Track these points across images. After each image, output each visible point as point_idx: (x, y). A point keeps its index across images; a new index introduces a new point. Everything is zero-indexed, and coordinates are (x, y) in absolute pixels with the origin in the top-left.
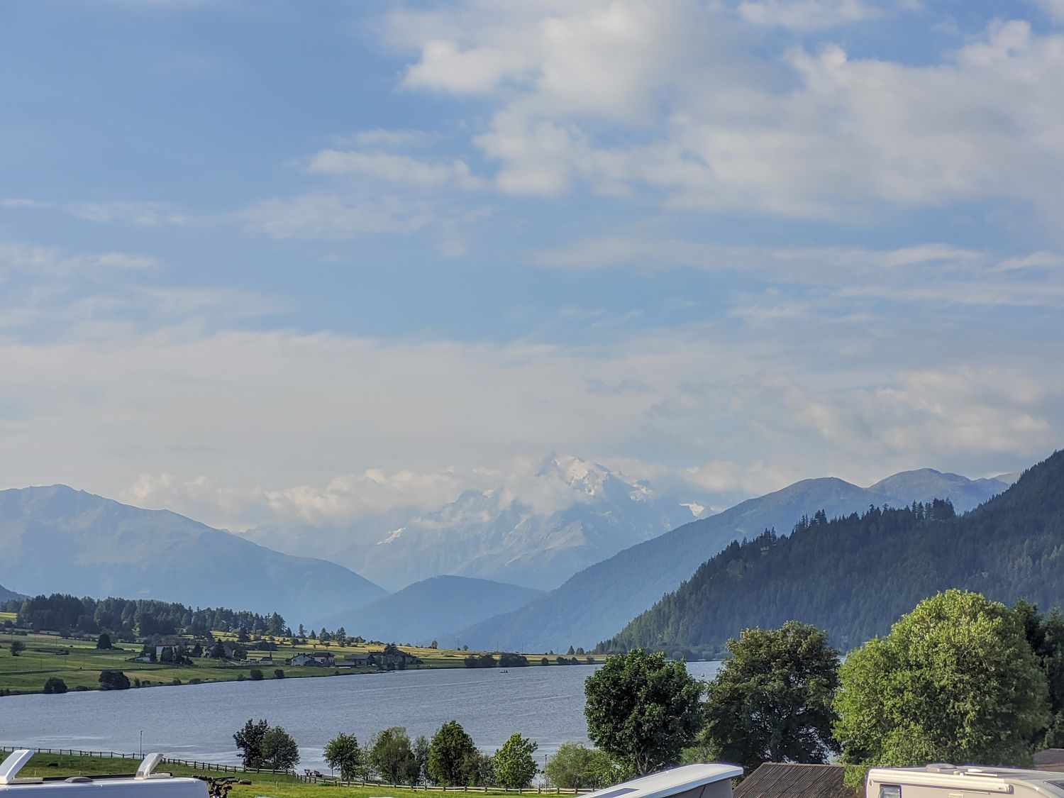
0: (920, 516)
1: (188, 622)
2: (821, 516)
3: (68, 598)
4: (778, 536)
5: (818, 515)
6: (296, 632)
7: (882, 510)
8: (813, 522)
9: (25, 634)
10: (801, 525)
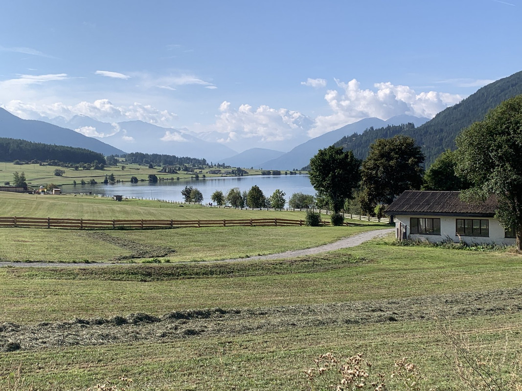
0: (404, 128)
1: (177, 161)
2: (372, 128)
3: (140, 153)
4: (358, 134)
5: (371, 128)
6: (210, 164)
7: (391, 126)
8: (369, 130)
9: (127, 164)
10: (366, 131)
